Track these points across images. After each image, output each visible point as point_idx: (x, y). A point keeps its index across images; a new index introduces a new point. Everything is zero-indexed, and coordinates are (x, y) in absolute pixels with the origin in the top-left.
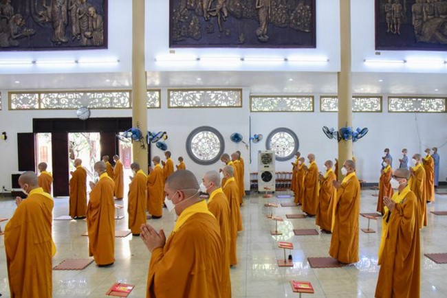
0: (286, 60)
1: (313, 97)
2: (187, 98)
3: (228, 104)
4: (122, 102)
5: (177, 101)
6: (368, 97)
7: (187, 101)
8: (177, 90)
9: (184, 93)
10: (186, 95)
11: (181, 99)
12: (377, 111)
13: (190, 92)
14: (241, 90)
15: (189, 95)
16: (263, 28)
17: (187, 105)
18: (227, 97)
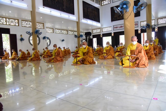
0: (69, 17)
1: (53, 29)
2: (27, 24)
3: (40, 27)
4: (2, 22)
5: (24, 24)
6: (65, 30)
7: (27, 25)
8: (24, 21)
9: (26, 22)
10: (27, 23)
11: (26, 24)
12: (66, 34)
13: (28, 22)
14: (44, 24)
15: (28, 23)
16: (65, 7)
17: (27, 26)
18: (39, 25)
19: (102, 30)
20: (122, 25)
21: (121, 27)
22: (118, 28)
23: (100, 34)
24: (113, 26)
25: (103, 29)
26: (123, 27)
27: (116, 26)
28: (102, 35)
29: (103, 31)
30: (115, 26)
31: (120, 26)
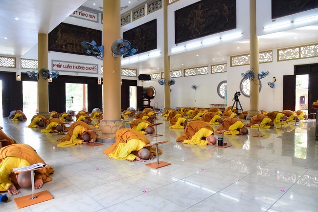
19: (21, 63)
20: (70, 64)
21: (68, 67)
22: (62, 68)
23: (15, 73)
24: (53, 61)
25: (23, 61)
26: (72, 67)
27: (57, 63)
28: (20, 74)
29: (23, 65)
30: (54, 63)
31: (67, 64)
